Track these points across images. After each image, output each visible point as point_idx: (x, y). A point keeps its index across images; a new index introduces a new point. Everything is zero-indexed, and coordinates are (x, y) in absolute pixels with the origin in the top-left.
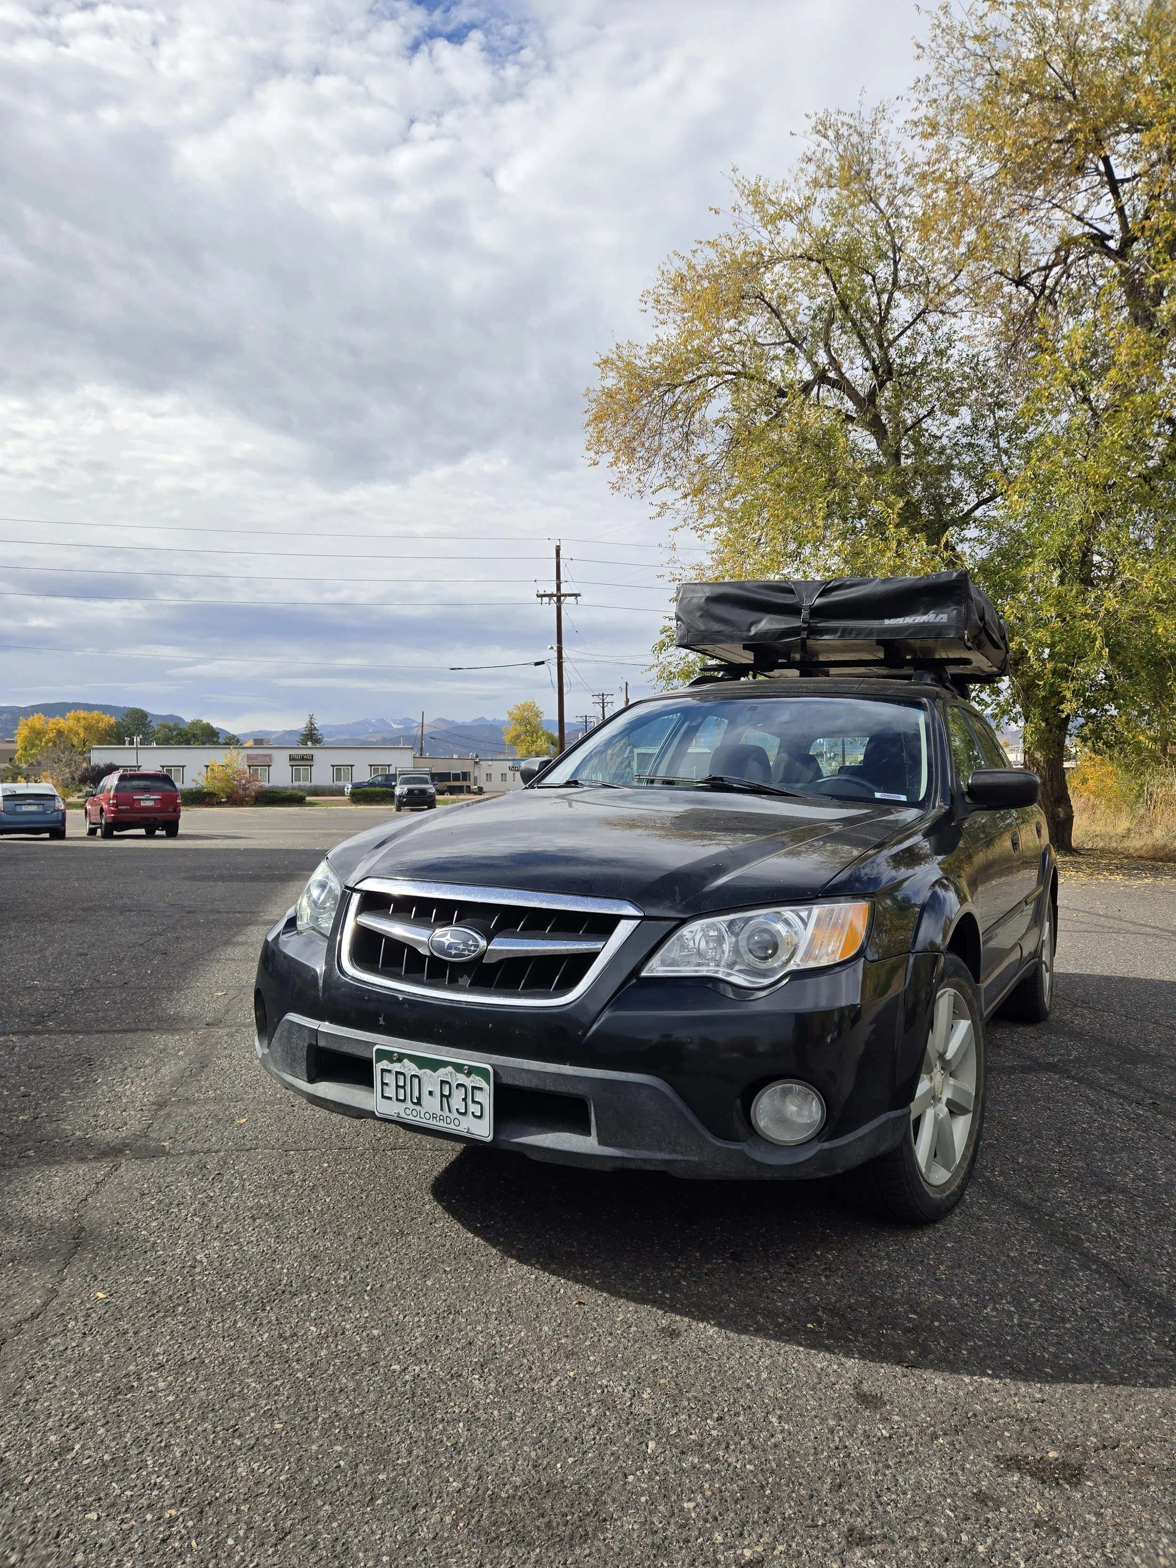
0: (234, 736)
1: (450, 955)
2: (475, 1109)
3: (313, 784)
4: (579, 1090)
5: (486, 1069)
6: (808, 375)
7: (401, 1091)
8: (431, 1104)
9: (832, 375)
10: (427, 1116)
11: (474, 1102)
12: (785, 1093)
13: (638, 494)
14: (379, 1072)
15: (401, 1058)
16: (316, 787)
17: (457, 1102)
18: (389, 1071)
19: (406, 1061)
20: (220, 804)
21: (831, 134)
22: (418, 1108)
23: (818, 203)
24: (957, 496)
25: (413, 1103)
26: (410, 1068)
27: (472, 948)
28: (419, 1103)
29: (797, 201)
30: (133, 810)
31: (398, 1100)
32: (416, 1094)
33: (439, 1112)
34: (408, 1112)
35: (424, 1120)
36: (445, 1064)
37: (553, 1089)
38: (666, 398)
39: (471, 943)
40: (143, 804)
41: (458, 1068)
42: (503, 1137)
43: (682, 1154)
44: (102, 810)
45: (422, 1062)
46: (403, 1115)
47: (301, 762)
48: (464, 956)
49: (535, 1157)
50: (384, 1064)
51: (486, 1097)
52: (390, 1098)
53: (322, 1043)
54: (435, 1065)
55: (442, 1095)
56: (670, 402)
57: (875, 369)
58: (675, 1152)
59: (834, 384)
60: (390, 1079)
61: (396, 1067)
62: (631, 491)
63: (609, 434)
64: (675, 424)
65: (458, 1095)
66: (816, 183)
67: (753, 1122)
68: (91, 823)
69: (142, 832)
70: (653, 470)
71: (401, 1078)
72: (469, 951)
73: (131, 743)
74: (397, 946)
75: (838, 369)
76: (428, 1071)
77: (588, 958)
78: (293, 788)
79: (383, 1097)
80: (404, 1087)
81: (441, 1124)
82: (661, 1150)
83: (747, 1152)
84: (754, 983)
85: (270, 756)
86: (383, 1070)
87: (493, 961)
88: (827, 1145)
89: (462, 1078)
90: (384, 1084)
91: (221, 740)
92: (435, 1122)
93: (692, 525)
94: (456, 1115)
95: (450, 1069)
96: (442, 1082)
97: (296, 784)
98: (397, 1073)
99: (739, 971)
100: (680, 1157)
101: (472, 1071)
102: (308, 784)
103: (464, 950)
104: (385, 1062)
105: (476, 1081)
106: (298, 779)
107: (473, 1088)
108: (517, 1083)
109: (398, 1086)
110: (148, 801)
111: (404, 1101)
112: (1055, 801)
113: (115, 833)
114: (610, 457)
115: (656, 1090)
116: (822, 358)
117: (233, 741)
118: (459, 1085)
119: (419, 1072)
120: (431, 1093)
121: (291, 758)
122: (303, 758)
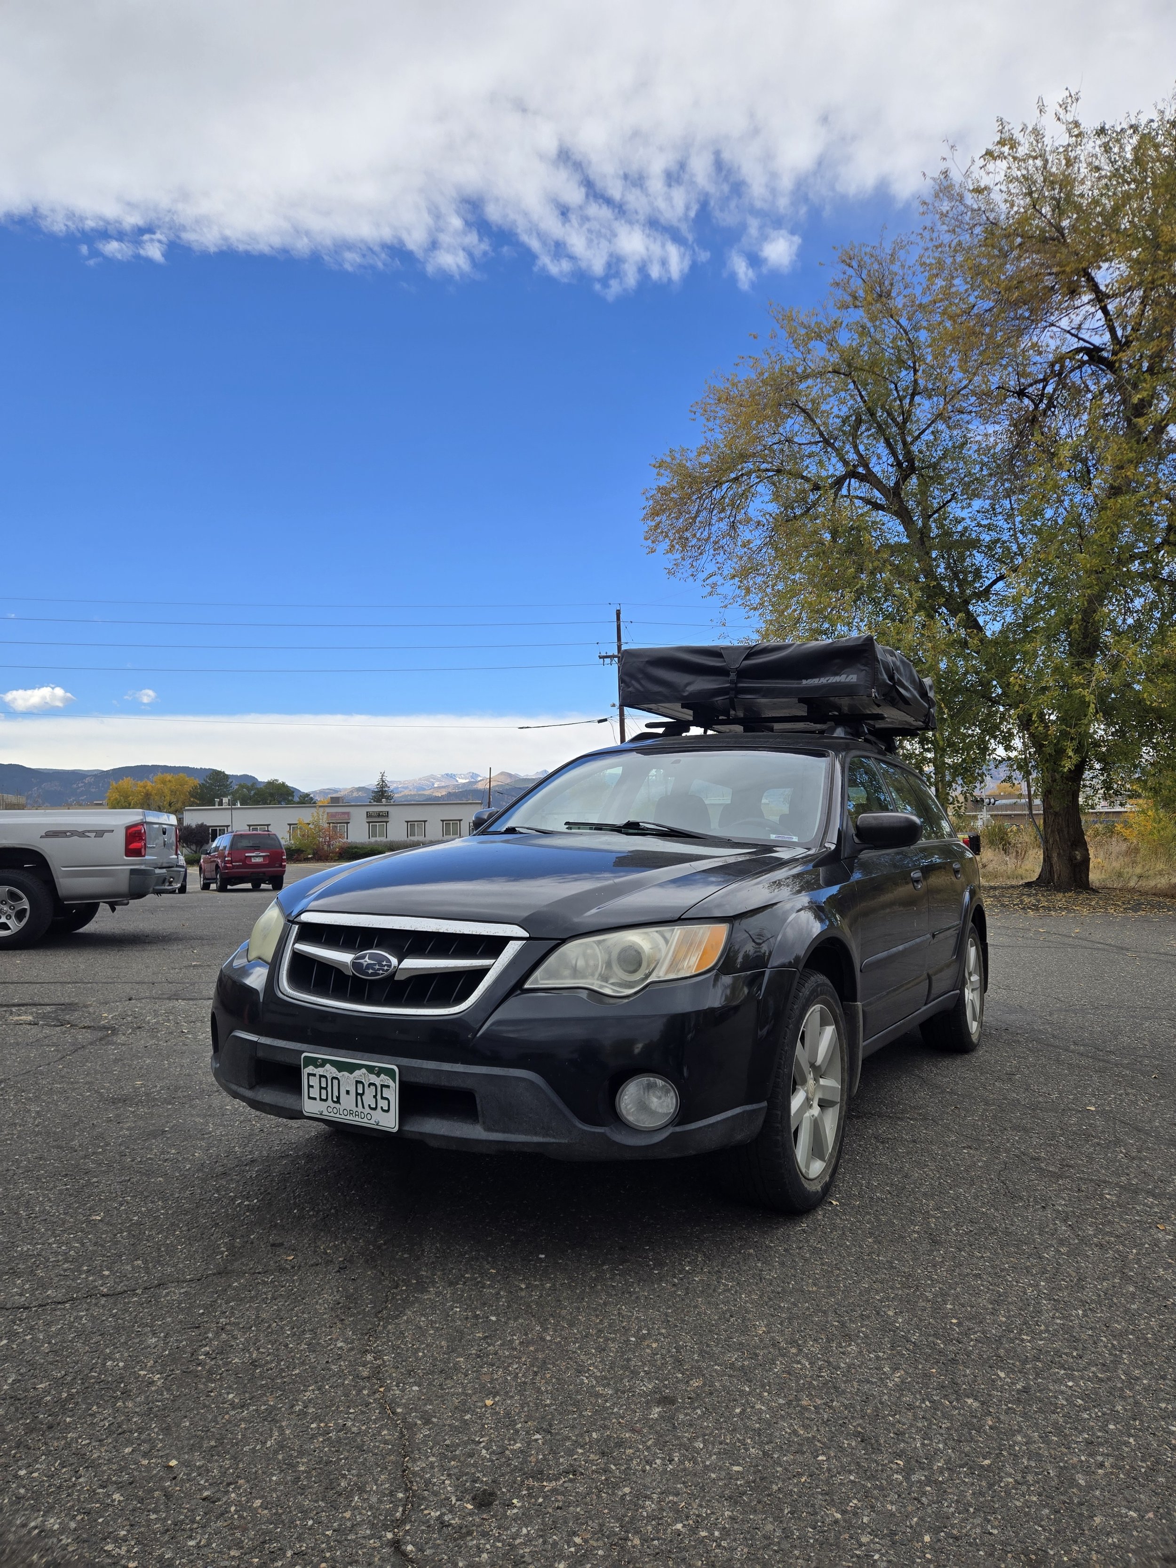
0: (307, 795)
1: (368, 975)
2: (383, 1104)
3: (389, 839)
4: (468, 1084)
5: (393, 1070)
6: (841, 470)
7: (324, 1092)
8: (348, 1102)
9: (861, 470)
10: (345, 1113)
11: (383, 1098)
12: (650, 1087)
13: (691, 578)
14: (306, 1076)
15: (324, 1062)
16: (391, 842)
17: (369, 1099)
18: (314, 1075)
19: (328, 1066)
20: (307, 860)
21: (855, 264)
22: (337, 1106)
23: (844, 325)
24: (977, 574)
25: (334, 1102)
26: (330, 1071)
27: (386, 968)
28: (338, 1102)
29: (825, 323)
30: (245, 866)
31: (321, 1100)
32: (336, 1093)
33: (355, 1109)
34: (330, 1110)
35: (343, 1117)
36: (360, 1067)
37: (447, 1084)
38: (714, 493)
39: (384, 963)
40: (253, 860)
41: (370, 1069)
42: (407, 1128)
43: (554, 1137)
44: (217, 866)
45: (341, 1067)
46: (325, 1113)
47: (378, 819)
48: (378, 974)
49: (433, 1144)
50: (311, 1069)
51: (393, 1094)
52: (315, 1099)
53: (260, 1054)
54: (351, 1068)
55: (357, 1094)
56: (718, 496)
57: (899, 464)
58: (548, 1135)
59: (862, 478)
60: (314, 1081)
61: (320, 1071)
62: (686, 575)
63: (665, 526)
64: (723, 515)
65: (370, 1092)
66: (844, 306)
67: (618, 1111)
68: (205, 879)
69: (249, 886)
70: (705, 556)
71: (323, 1080)
72: (383, 970)
73: (221, 804)
74: (327, 968)
75: (866, 466)
76: (346, 1074)
77: (481, 973)
78: (370, 843)
79: (310, 1098)
80: (326, 1088)
81: (357, 1119)
82: (536, 1134)
83: (608, 1135)
84: (618, 992)
85: (348, 814)
86: (309, 1075)
87: (403, 978)
88: (678, 1129)
89: (373, 1078)
90: (310, 1086)
91: (296, 799)
92: (351, 1118)
93: (740, 602)
94: (367, 1110)
95: (364, 1070)
96: (357, 1082)
97: (373, 840)
98: (321, 1076)
99: (612, 984)
100: (552, 1140)
101: (380, 1072)
102: (383, 839)
103: (379, 969)
104: (311, 1067)
105: (384, 1079)
106: (374, 835)
107: (382, 1086)
108: (418, 1080)
109: (321, 1088)
110: (257, 858)
111: (326, 1100)
112: (1072, 845)
113: (229, 887)
114: (665, 545)
115: (532, 1083)
116: (852, 456)
117: (306, 800)
118: (370, 1084)
119: (339, 1075)
120: (348, 1092)
121: (369, 815)
122: (379, 815)
